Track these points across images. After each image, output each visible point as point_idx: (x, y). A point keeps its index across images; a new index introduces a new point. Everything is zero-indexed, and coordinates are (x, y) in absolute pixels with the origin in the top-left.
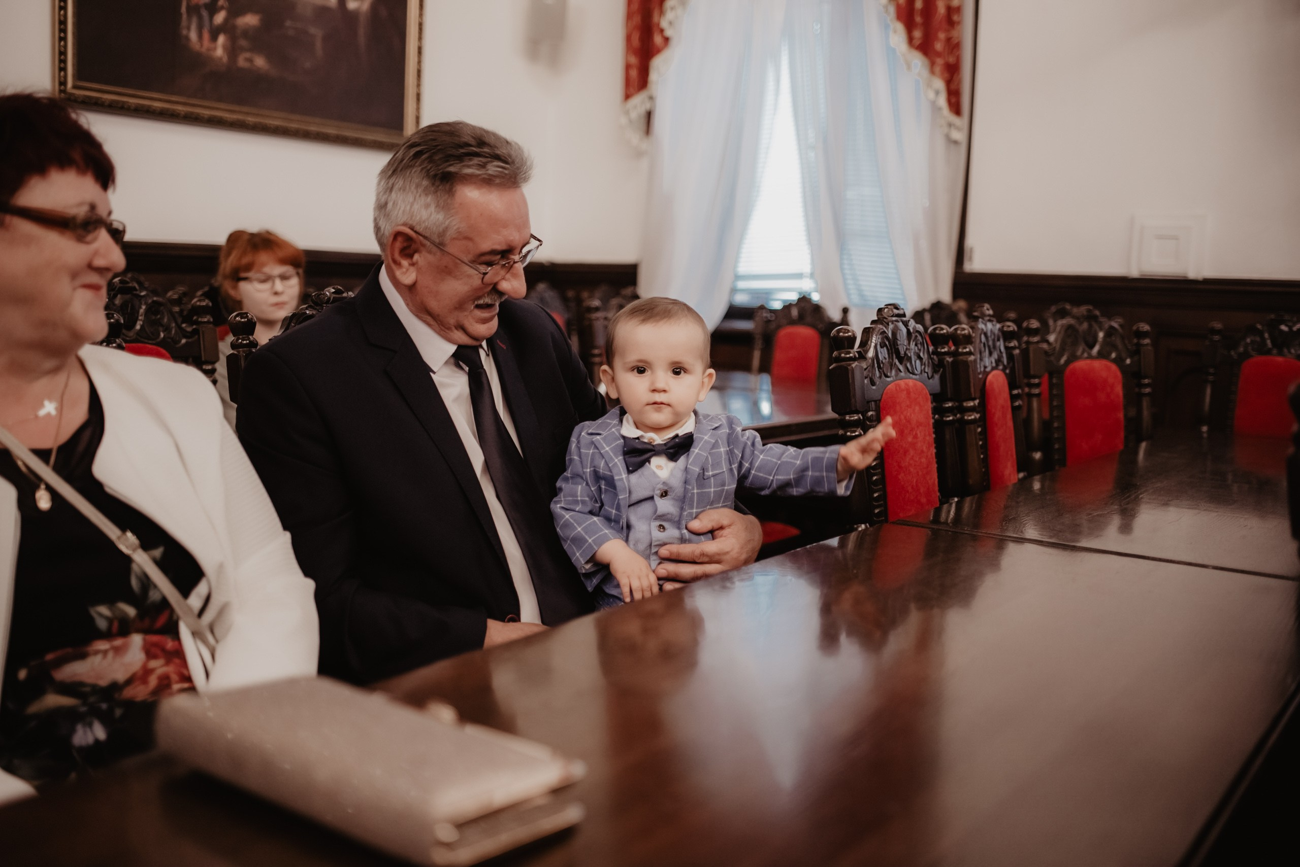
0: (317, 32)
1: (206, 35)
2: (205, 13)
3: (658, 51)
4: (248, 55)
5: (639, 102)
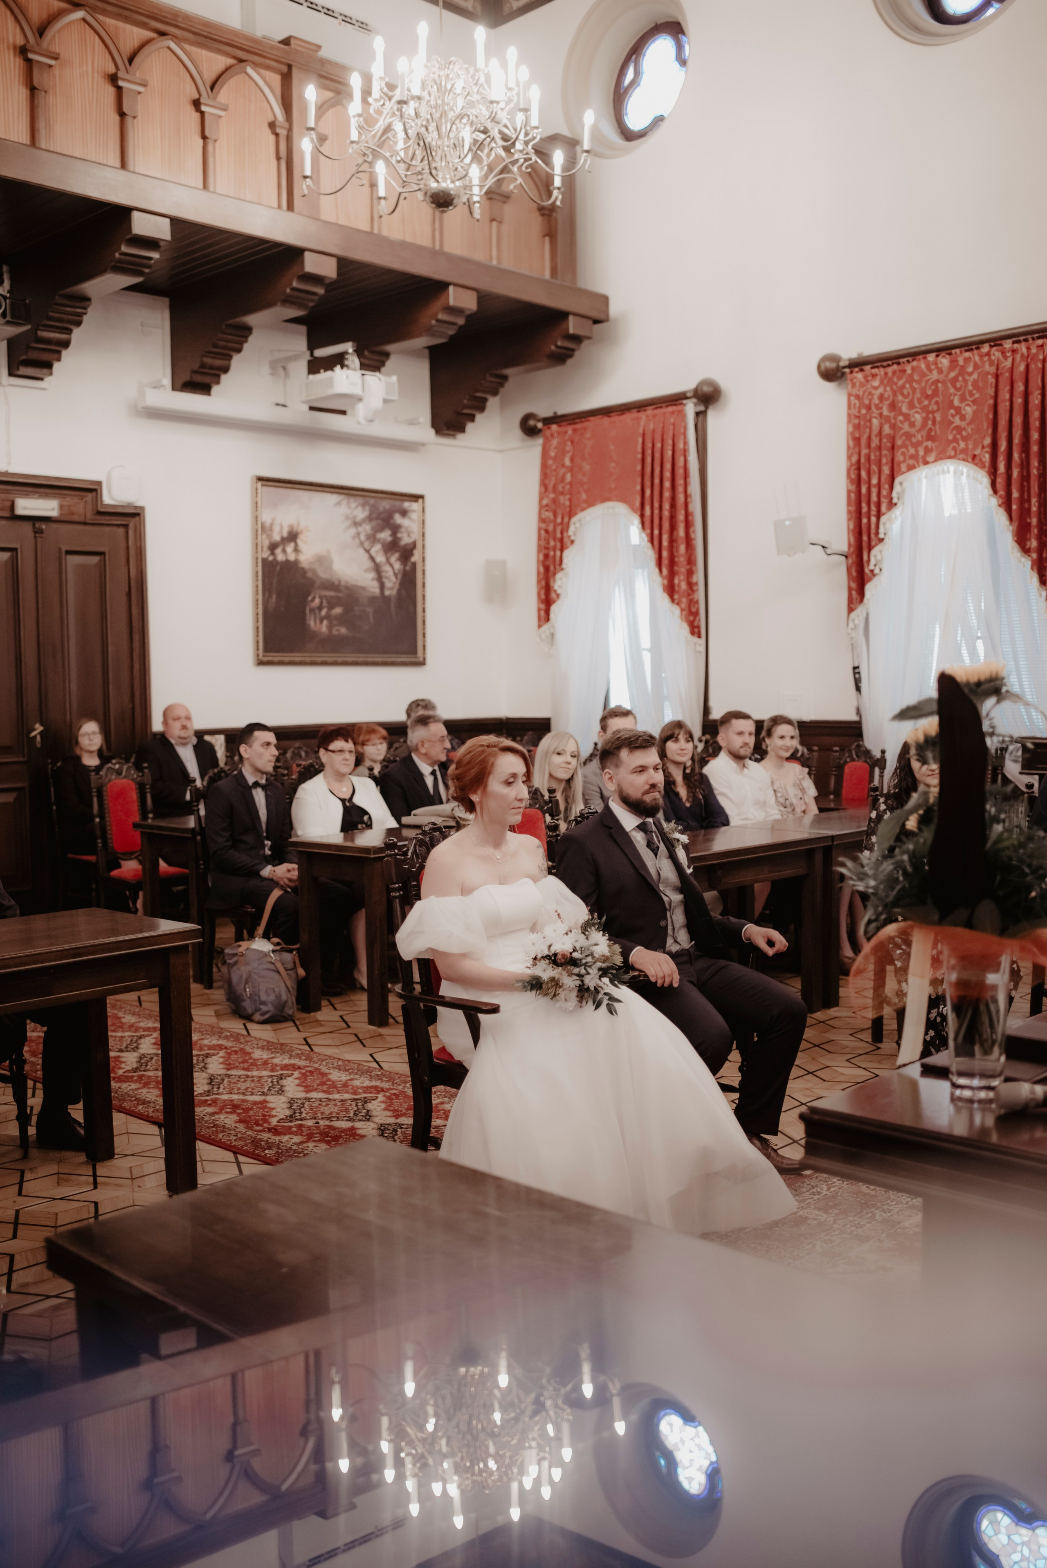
0: (370, 610)
1: (318, 621)
2: (317, 611)
3: (554, 602)
4: (337, 628)
5: (546, 627)
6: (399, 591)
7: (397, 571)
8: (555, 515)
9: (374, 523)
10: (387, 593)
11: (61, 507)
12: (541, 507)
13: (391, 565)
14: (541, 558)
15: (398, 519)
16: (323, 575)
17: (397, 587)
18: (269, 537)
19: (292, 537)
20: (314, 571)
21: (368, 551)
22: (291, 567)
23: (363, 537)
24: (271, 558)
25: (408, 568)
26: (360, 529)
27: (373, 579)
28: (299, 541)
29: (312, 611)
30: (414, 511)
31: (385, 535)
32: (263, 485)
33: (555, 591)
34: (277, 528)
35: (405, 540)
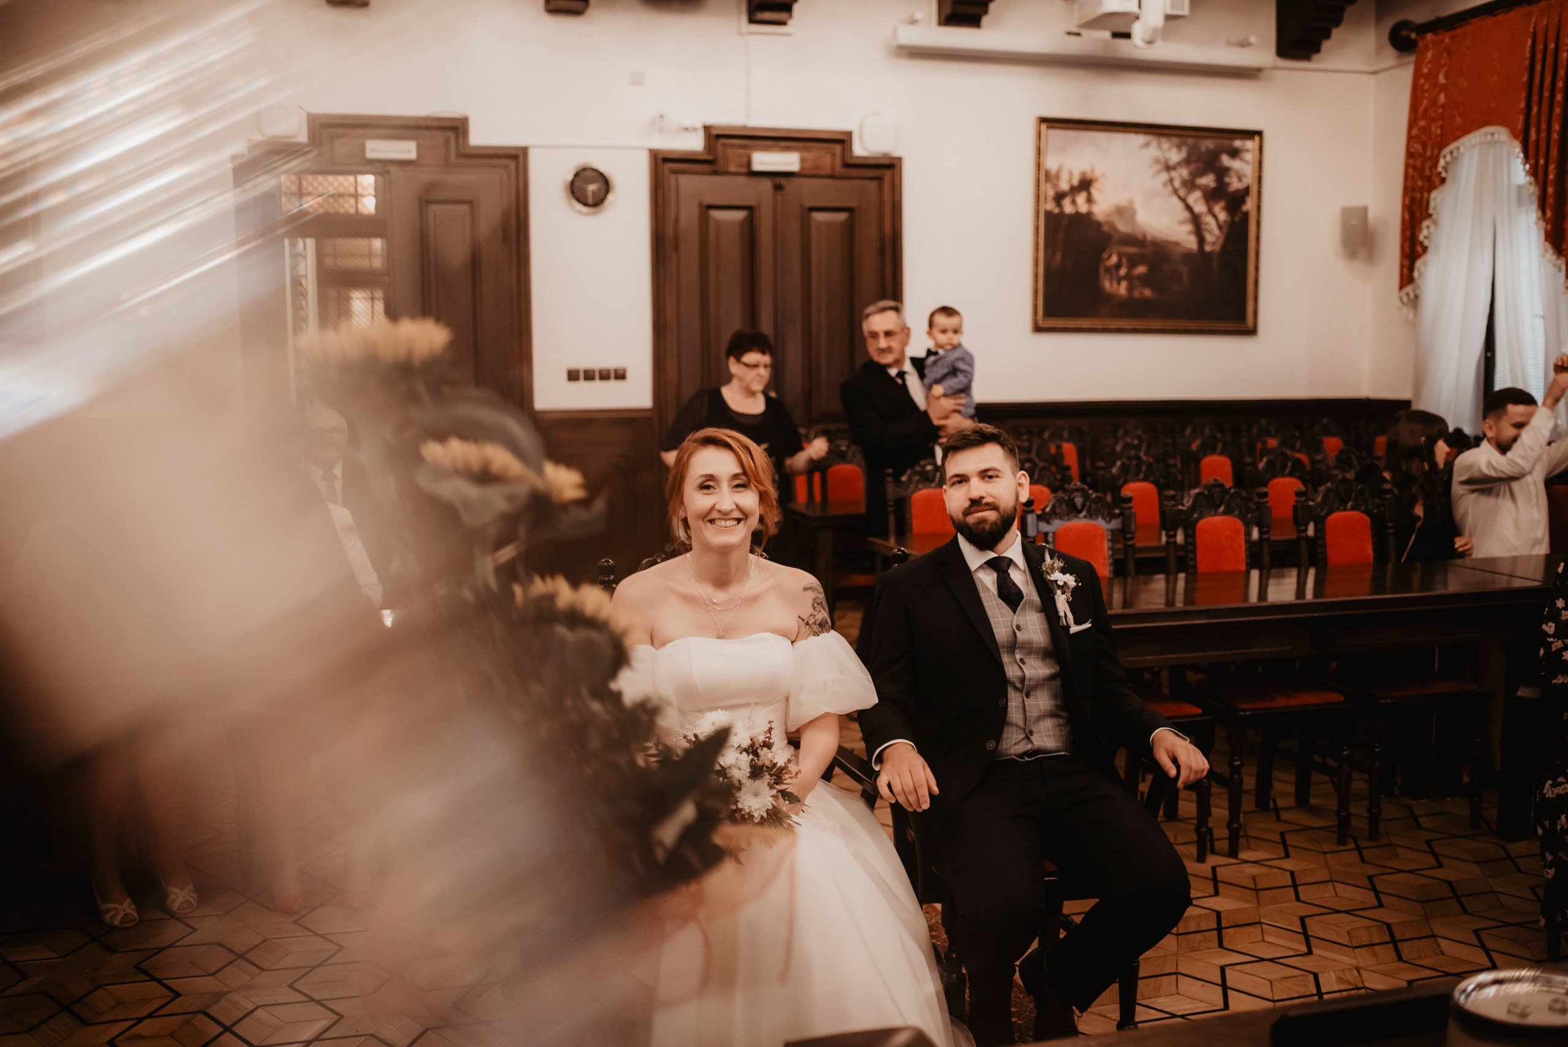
0: (1183, 269)
1: (1115, 283)
2: (1114, 272)
3: (1419, 256)
4: (1139, 290)
5: (1409, 289)
6: (1224, 247)
7: (1221, 223)
8: (1424, 149)
9: (1193, 166)
10: (1208, 248)
11: (803, 160)
12: (1410, 138)
13: (1215, 217)
14: (1407, 201)
15: (1226, 160)
16: (1123, 227)
17: (1221, 241)
18: (1055, 186)
19: (1085, 184)
20: (1111, 225)
21: (1183, 200)
22: (1084, 221)
23: (1177, 184)
24: (1056, 211)
25: (1237, 219)
26: (1174, 174)
27: (1190, 233)
28: (1093, 191)
29: (1108, 270)
30: (1248, 151)
31: (1208, 180)
32: (1048, 128)
33: (1421, 243)
34: (1064, 176)
35: (1235, 185)
